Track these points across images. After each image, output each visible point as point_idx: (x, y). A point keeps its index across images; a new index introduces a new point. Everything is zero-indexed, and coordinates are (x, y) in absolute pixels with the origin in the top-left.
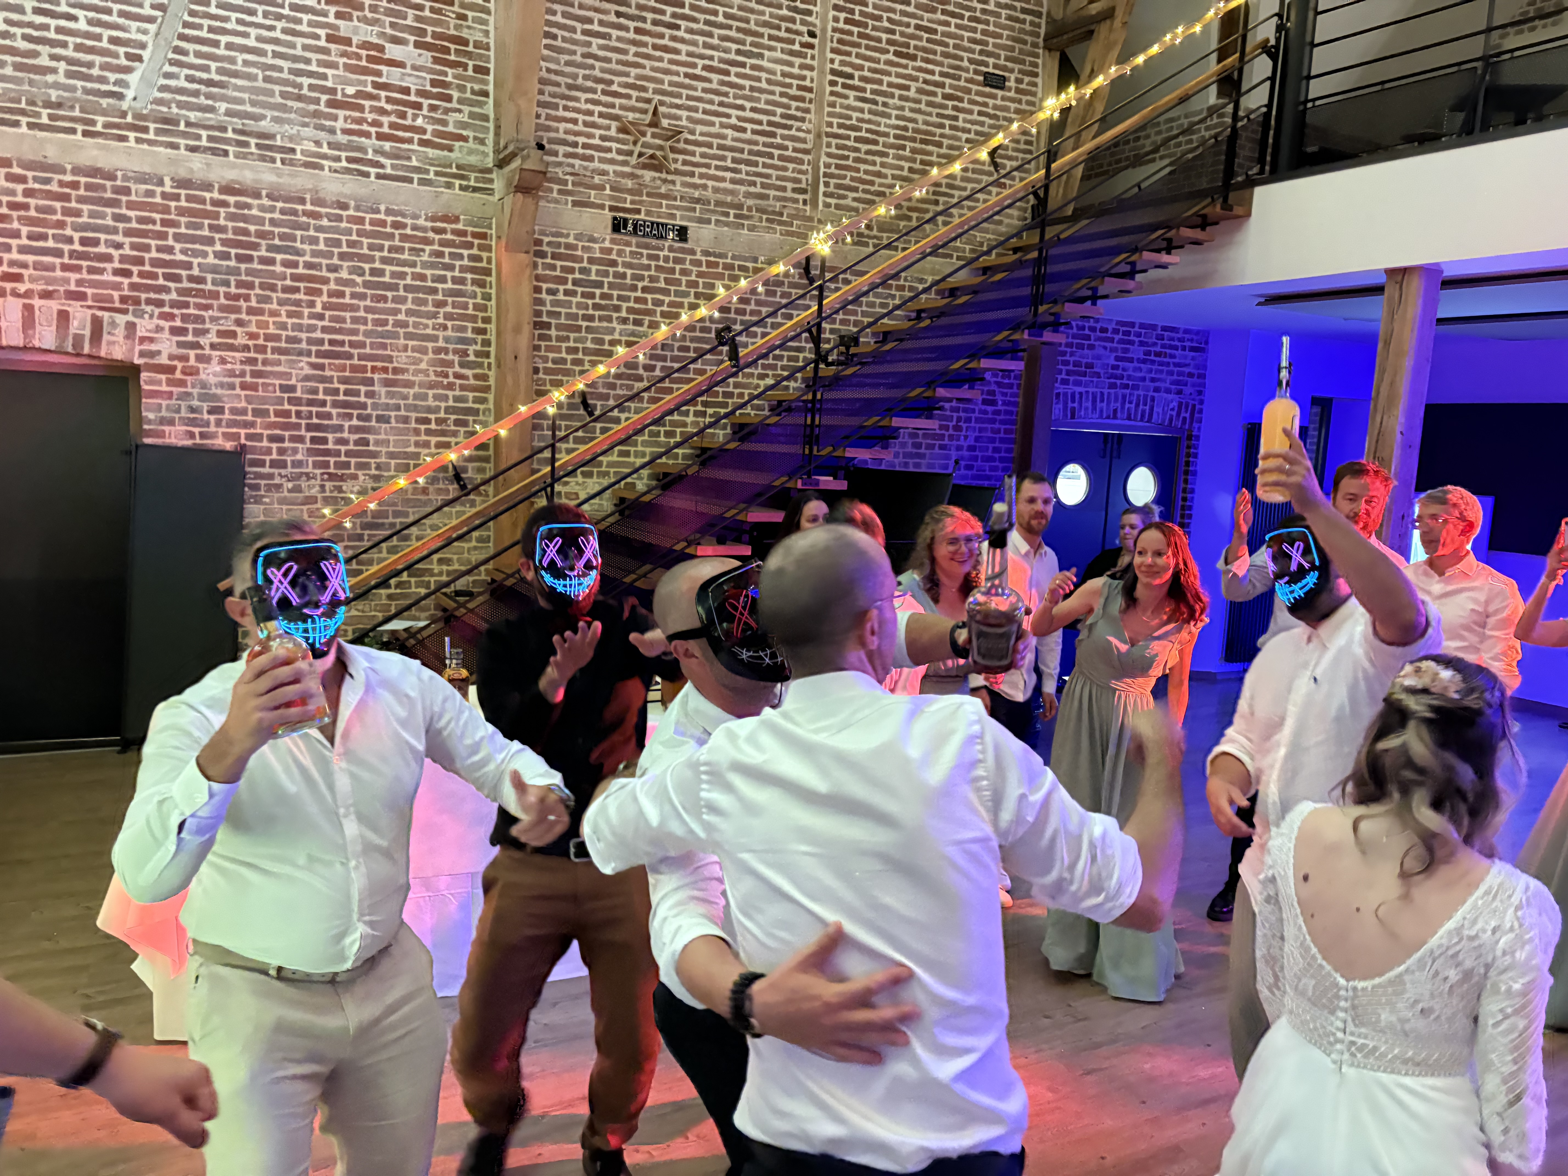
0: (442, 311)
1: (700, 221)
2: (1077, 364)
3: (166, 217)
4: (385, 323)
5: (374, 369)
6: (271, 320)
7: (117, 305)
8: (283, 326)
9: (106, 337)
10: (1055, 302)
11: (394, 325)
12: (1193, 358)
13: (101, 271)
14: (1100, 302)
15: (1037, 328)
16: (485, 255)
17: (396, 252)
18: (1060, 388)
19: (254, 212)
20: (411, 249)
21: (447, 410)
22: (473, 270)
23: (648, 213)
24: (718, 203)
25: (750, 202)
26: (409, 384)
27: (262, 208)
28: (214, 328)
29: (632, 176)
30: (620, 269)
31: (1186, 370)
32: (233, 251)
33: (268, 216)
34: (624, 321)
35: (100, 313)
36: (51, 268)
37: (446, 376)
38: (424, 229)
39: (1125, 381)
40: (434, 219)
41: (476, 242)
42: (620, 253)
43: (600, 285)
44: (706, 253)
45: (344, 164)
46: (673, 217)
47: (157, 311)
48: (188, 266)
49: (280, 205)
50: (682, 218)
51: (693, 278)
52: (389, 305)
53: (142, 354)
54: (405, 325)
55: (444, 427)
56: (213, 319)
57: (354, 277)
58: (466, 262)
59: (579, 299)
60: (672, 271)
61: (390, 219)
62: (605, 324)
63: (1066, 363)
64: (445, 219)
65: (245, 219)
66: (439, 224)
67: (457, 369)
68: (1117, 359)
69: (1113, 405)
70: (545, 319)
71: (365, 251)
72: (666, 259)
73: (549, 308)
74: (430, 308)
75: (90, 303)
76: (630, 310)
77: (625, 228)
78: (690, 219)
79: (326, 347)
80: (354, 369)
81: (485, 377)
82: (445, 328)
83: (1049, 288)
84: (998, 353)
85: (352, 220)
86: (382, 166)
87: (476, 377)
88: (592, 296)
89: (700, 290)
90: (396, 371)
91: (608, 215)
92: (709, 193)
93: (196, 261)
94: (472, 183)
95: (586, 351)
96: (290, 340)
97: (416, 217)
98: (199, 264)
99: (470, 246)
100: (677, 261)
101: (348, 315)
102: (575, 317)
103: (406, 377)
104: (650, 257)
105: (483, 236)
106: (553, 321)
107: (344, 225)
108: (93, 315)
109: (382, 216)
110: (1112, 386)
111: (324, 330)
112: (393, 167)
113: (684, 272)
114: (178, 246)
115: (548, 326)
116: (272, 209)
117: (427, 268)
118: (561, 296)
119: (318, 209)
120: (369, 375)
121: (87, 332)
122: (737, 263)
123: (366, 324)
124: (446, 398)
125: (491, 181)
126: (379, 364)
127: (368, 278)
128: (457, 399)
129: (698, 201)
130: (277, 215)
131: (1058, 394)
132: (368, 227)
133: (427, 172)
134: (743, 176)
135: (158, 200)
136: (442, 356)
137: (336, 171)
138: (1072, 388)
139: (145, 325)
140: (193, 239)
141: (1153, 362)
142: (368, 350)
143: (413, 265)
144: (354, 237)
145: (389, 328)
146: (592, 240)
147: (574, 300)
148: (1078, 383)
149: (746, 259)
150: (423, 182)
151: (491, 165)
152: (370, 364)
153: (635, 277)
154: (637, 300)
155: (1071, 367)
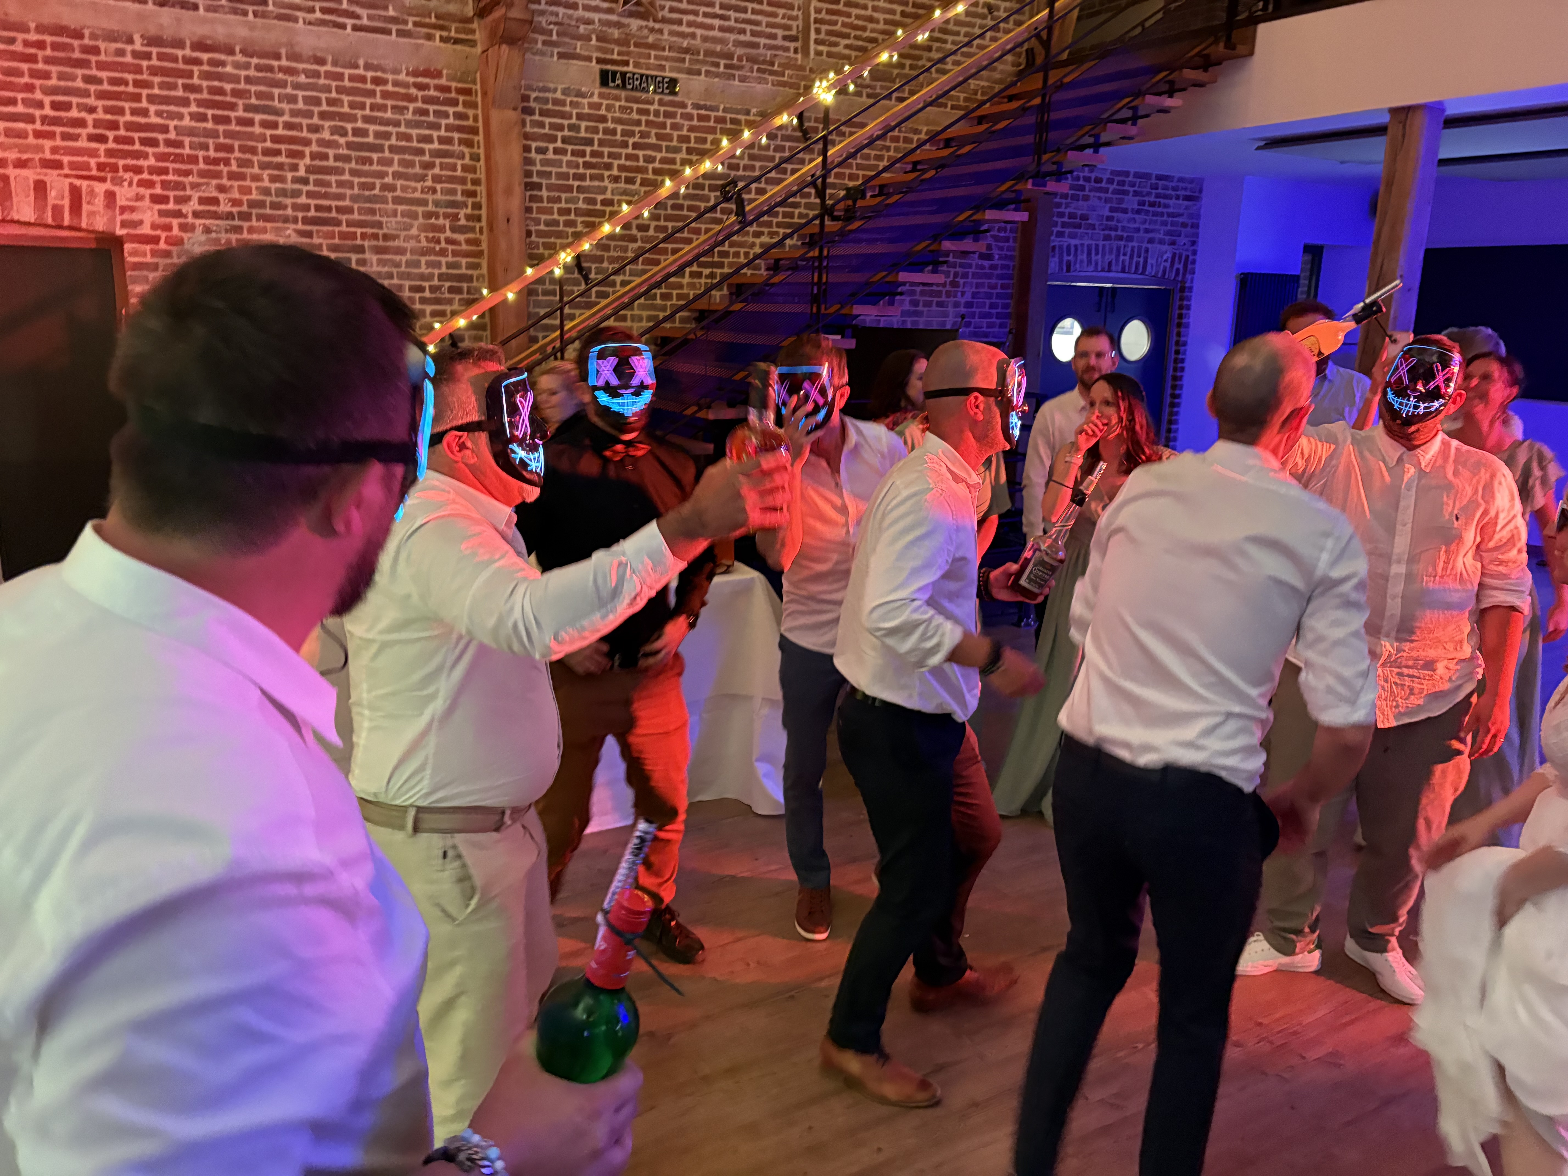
0: (430, 173)
1: (690, 72)
2: (1072, 216)
3: (139, 77)
4: (372, 187)
5: (364, 236)
6: (254, 185)
7: (94, 172)
8: (266, 192)
9: (85, 207)
10: (1058, 151)
11: (381, 189)
12: (1187, 208)
13: (75, 138)
14: (1102, 150)
15: (1040, 177)
16: (471, 112)
17: (379, 110)
18: (1055, 241)
19: (229, 69)
20: (393, 107)
21: (441, 277)
22: (460, 129)
23: (636, 65)
24: (708, 53)
25: (740, 51)
26: (401, 251)
27: (237, 65)
28: (196, 196)
29: (618, 25)
30: (610, 125)
31: (1181, 220)
32: (210, 112)
33: (243, 73)
34: (616, 179)
35: (77, 182)
36: (23, 135)
37: (438, 242)
38: (406, 85)
39: (1119, 233)
40: (415, 73)
41: (461, 98)
42: (609, 108)
43: (590, 142)
44: (697, 106)
45: (318, 15)
46: (662, 68)
47: (136, 179)
48: (165, 129)
49: (255, 61)
50: (672, 70)
51: (685, 132)
52: (375, 167)
53: (124, 224)
54: (392, 188)
55: (438, 295)
56: (195, 186)
57: (336, 137)
58: (451, 120)
59: (569, 157)
60: (663, 126)
61: (370, 74)
62: (596, 183)
63: (1061, 215)
64: (426, 73)
65: (220, 77)
66: (420, 80)
67: (448, 233)
68: (1112, 210)
69: (1108, 258)
70: (535, 179)
71: (346, 109)
72: (657, 113)
73: (539, 167)
74: (417, 170)
75: (66, 171)
76: (621, 168)
77: (614, 81)
78: (679, 71)
79: (312, 213)
80: (343, 236)
81: (476, 242)
82: (434, 191)
83: (1053, 135)
84: (1000, 204)
85: (329, 75)
86: (358, 17)
87: (469, 242)
88: (583, 154)
89: (692, 145)
90: (386, 237)
91: (595, 67)
92: (698, 42)
93: (172, 124)
94: (453, 34)
95: (578, 212)
96: (275, 206)
97: (397, 72)
98: (176, 127)
99: (454, 103)
100: (667, 115)
101: (333, 178)
102: (565, 176)
103: (396, 243)
104: (640, 112)
105: (467, 92)
106: (544, 182)
107: (322, 81)
108: (71, 184)
109: (361, 71)
110: (1107, 238)
111: (310, 195)
112: (370, 17)
113: (675, 127)
114: (153, 108)
115: (539, 187)
116: (247, 66)
117: (412, 127)
118: (550, 155)
119: (294, 65)
120: (359, 242)
121: (66, 203)
122: (729, 116)
123: (352, 187)
124: (438, 265)
125: (473, 32)
126: (369, 231)
127: (351, 138)
128: (449, 266)
129: (686, 51)
130: (252, 73)
131: (1054, 248)
132: (347, 83)
133: (406, 22)
134: (732, 23)
135: (128, 59)
136: (433, 220)
137: (310, 23)
138: (1066, 241)
139: (124, 194)
140: (167, 101)
141: (1147, 212)
142: (356, 216)
143: (397, 124)
144: (334, 95)
145: (376, 191)
146: (580, 94)
147: (565, 159)
148: (1073, 236)
149: (738, 112)
150: (401, 33)
151: (471, 14)
152: (359, 231)
153: (625, 133)
154: (628, 157)
155: (1066, 219)
